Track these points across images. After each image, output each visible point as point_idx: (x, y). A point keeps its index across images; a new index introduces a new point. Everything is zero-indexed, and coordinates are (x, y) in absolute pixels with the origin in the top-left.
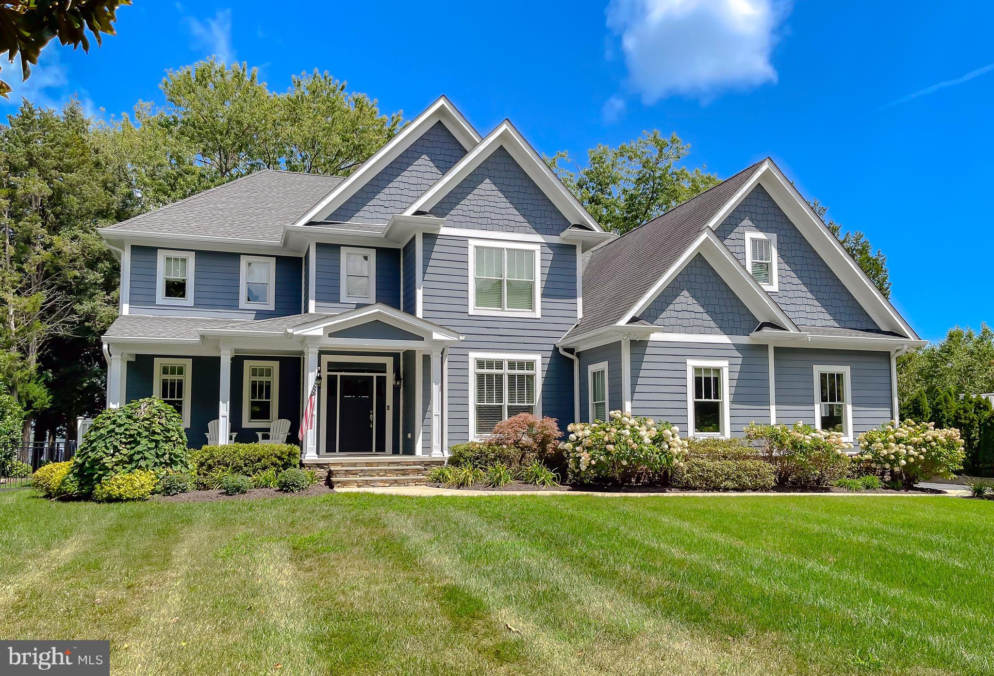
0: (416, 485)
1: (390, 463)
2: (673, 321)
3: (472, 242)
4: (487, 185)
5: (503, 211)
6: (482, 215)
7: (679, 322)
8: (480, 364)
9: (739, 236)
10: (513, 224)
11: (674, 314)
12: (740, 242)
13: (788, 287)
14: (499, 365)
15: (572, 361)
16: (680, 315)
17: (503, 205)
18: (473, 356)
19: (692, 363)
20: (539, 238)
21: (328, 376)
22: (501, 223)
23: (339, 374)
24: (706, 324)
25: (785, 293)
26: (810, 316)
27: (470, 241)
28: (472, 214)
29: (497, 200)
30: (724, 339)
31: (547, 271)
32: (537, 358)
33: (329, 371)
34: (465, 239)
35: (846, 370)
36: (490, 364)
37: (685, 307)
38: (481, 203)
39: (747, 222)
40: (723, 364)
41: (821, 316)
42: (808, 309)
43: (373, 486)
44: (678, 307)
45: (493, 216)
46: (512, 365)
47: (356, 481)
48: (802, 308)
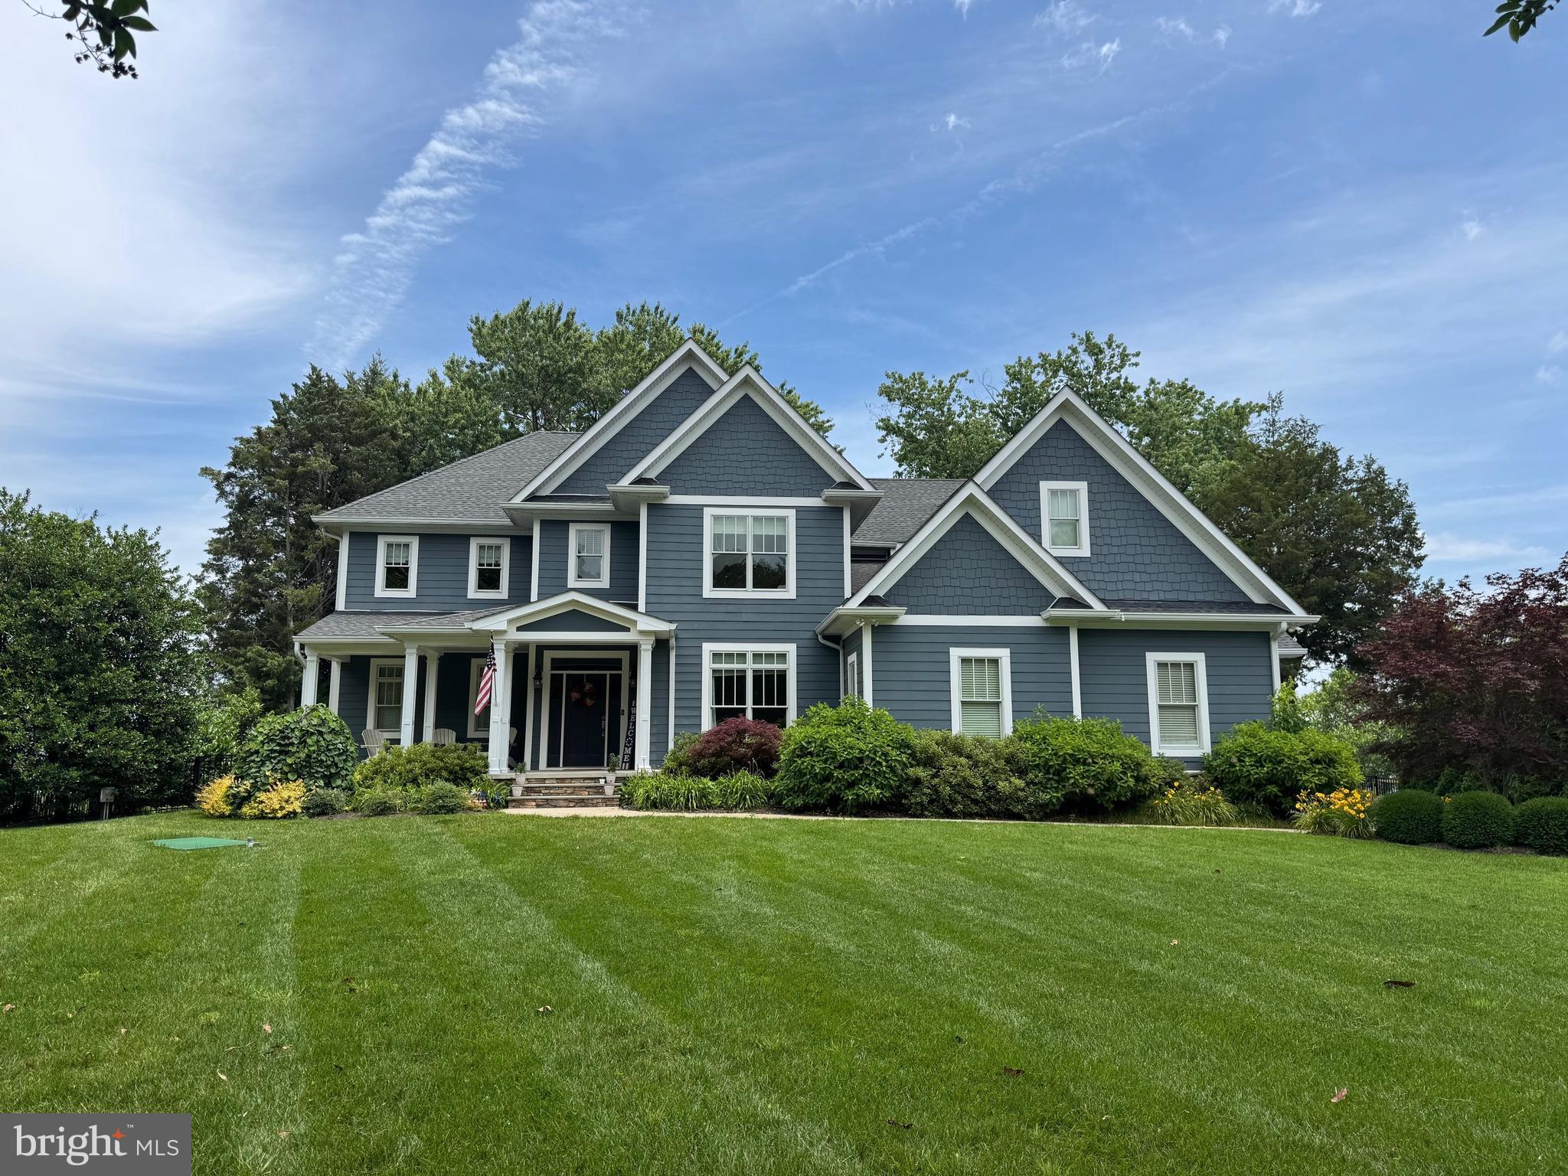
0: (606, 805)
1: (585, 779)
2: (931, 599)
3: (708, 513)
4: (727, 442)
6: (721, 478)
7: (940, 601)
8: (717, 656)
9: (1031, 487)
10: (761, 486)
12: (1032, 495)
13: (1105, 550)
14: (742, 656)
15: (838, 651)
18: (708, 648)
19: (957, 653)
20: (795, 501)
21: (552, 675)
22: (745, 486)
23: (565, 673)
25: (1101, 558)
27: (706, 510)
28: (709, 478)
31: (804, 540)
32: (791, 649)
33: (552, 669)
34: (700, 508)
35: (1198, 658)
36: (730, 658)
38: (719, 464)
42: (1137, 577)
43: (555, 807)
45: (735, 478)
46: (757, 656)
47: (534, 800)
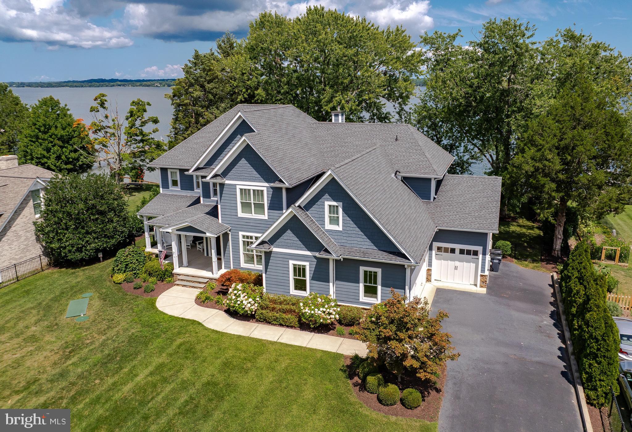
2: (283, 244)
4: (243, 161)
5: (250, 173)
6: (241, 175)
7: (286, 244)
8: (244, 237)
9: (322, 203)
10: (254, 178)
11: (283, 240)
12: (322, 206)
13: (348, 228)
14: (251, 238)
16: (287, 241)
17: (250, 170)
18: (241, 234)
19: (291, 262)
20: (266, 184)
22: (249, 178)
24: (299, 246)
25: (346, 232)
26: (360, 243)
27: (237, 186)
28: (237, 174)
29: (247, 168)
30: (308, 253)
31: (270, 199)
34: (235, 185)
35: (379, 271)
36: (248, 237)
37: (288, 238)
38: (240, 170)
39: (327, 196)
40: (307, 264)
41: (366, 243)
42: (359, 239)
44: (285, 238)
45: (246, 175)
48: (355, 239)
